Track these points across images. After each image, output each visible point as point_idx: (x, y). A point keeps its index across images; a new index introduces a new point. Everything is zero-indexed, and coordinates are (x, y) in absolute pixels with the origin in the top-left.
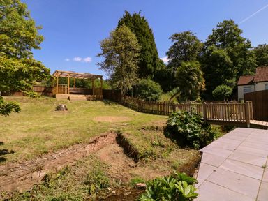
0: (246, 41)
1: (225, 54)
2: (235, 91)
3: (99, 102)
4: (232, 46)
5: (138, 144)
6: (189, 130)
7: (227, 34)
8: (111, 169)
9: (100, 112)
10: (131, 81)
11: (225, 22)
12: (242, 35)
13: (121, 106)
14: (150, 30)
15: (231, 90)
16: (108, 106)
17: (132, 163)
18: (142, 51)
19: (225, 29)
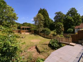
0: (79, 14)
1: (72, 18)
2: (74, 30)
3: (33, 35)
4: (74, 16)
5: (40, 49)
6: (54, 45)
7: (73, 12)
8: (33, 55)
9: (33, 38)
10: (42, 29)
11: (72, 8)
12: (77, 12)
13: (39, 36)
14: (47, 13)
15: (73, 30)
16: (35, 36)
17: (39, 54)
18: (45, 20)
19: (72, 10)
